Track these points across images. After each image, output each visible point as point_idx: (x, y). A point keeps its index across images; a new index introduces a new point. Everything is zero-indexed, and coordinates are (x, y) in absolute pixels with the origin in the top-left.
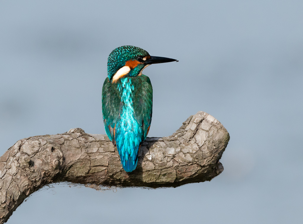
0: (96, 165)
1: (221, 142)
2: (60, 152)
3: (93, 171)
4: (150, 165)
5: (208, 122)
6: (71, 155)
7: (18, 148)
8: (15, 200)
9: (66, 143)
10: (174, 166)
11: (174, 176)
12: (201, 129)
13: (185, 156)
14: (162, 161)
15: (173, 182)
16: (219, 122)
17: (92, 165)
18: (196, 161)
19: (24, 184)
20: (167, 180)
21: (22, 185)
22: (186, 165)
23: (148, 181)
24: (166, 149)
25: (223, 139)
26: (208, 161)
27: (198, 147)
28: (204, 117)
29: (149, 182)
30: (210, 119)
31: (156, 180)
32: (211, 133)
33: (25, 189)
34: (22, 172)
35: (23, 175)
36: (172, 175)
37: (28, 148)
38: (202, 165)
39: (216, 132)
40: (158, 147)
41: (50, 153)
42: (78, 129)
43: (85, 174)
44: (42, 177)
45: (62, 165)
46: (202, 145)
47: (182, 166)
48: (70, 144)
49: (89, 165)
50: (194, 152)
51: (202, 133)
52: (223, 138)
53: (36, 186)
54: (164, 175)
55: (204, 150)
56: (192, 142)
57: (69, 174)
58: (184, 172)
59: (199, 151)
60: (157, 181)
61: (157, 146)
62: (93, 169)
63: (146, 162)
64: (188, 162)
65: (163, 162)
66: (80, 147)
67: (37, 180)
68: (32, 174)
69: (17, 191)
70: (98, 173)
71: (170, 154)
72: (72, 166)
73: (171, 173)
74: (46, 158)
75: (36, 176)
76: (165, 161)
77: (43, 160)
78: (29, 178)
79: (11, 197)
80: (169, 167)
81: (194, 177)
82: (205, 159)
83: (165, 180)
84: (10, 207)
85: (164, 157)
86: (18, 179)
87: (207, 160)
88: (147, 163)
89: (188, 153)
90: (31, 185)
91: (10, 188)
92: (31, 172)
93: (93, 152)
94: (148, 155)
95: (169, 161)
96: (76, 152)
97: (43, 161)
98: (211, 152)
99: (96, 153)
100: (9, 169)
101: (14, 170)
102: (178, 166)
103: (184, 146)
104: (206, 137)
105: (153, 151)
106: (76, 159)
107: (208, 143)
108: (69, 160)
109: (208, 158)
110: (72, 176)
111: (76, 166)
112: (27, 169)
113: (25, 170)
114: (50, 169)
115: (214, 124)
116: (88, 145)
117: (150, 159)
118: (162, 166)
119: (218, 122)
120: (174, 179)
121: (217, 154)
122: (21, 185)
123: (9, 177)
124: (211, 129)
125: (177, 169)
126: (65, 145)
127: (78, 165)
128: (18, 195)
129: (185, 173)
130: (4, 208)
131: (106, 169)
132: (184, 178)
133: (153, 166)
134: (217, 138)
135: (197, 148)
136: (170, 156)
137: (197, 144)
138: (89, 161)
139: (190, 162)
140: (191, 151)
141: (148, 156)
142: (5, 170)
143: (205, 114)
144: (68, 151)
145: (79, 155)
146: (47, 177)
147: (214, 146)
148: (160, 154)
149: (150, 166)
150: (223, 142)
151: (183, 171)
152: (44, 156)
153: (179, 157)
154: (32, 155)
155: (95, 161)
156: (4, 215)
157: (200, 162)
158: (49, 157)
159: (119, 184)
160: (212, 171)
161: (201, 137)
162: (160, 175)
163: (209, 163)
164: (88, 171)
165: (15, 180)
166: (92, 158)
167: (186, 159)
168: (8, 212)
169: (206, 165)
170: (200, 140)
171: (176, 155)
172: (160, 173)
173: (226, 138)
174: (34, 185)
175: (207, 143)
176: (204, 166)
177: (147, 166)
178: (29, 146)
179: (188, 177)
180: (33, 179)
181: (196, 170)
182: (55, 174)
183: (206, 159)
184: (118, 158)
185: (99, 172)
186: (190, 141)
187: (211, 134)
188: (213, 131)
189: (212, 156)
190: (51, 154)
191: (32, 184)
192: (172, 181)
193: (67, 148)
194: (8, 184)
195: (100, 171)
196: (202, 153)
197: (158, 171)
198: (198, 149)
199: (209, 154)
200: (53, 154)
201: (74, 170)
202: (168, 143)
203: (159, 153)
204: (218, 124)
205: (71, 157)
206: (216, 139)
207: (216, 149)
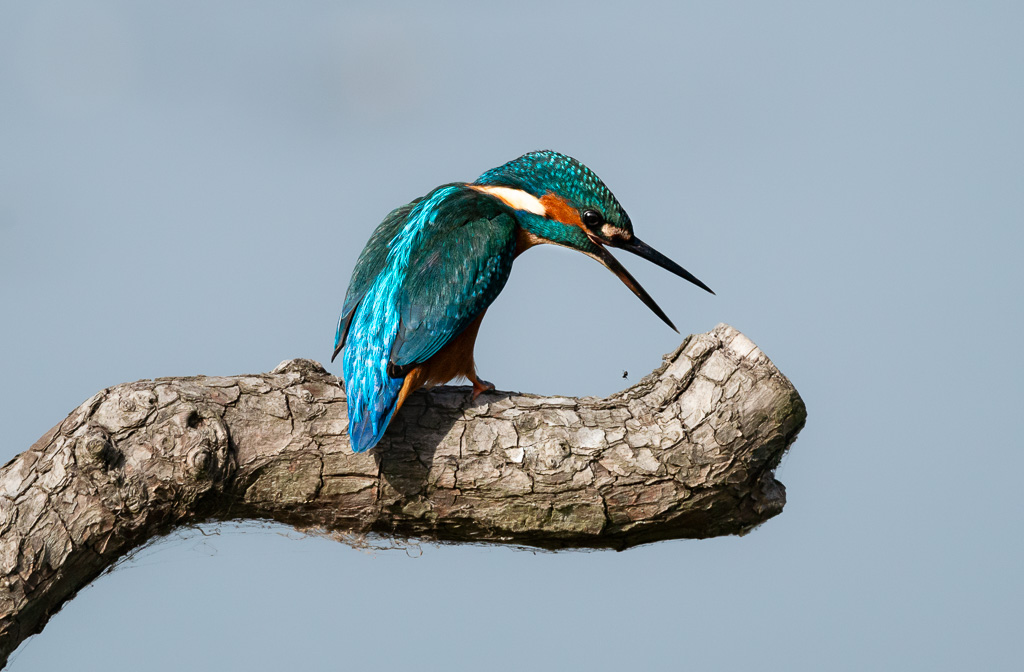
0: (340, 471)
1: (766, 418)
2: (217, 427)
3: (333, 491)
4: (516, 478)
5: (727, 355)
6: (259, 439)
7: (89, 411)
8: (54, 568)
9: (247, 402)
10: (598, 484)
11: (598, 516)
12: (701, 378)
13: (635, 456)
14: (554, 467)
15: (598, 533)
16: (766, 358)
17: (327, 471)
18: (673, 473)
19: (88, 521)
20: (578, 527)
21: (82, 522)
22: (639, 483)
23: (516, 526)
24: (577, 431)
25: (773, 409)
26: (715, 473)
27: (681, 431)
28: (723, 340)
29: (521, 530)
30: (741, 347)
31: (541, 526)
32: (731, 389)
33: (92, 534)
34: (80, 482)
35: (85, 493)
36: (592, 512)
37: (114, 411)
38: (692, 485)
39: (747, 386)
40: (551, 424)
41: (181, 430)
42: (297, 361)
43: (308, 499)
44: (150, 500)
45: (223, 467)
46: (697, 423)
47: (625, 485)
48: (259, 406)
49: (317, 471)
50: (669, 444)
51: (704, 390)
52: (772, 406)
53: (130, 526)
54: (567, 510)
55: (701, 439)
56: (668, 414)
57: (253, 494)
58: (632, 506)
59: (683, 442)
60: (545, 528)
61: (546, 421)
62: (331, 484)
63: (503, 469)
64: (644, 475)
65: (558, 471)
66: (291, 414)
67: (131, 508)
68: (113, 492)
69: (62, 541)
70: (351, 496)
71: (586, 449)
72: (263, 473)
73: (588, 505)
74: (166, 445)
75: (127, 498)
76: (567, 469)
77: (157, 450)
78: (103, 501)
79: (37, 557)
80: (580, 488)
81: (668, 519)
82: (703, 466)
83: (572, 526)
84: (36, 587)
85: (565, 457)
86: (65, 503)
87: (711, 471)
88: (509, 471)
89: (646, 446)
90: (114, 525)
91: (37, 528)
92: (109, 483)
93: (331, 432)
94: (512, 447)
95: (579, 469)
96: (276, 430)
97: (155, 452)
98: (727, 448)
99: (340, 435)
100: (45, 472)
101: (57, 476)
102: (612, 485)
103: (639, 424)
104: (715, 401)
105: (532, 437)
106: (275, 453)
107: (716, 418)
108: (250, 454)
109: (716, 465)
110: (265, 501)
111: (274, 472)
112: (97, 475)
113: (92, 478)
114: (179, 478)
115: (747, 363)
116: (318, 411)
117: (518, 459)
118: (556, 484)
119: (762, 359)
120: (601, 523)
121: (749, 455)
122: (75, 522)
123: (38, 497)
124: (733, 377)
125: (607, 494)
126: (241, 407)
127: (282, 470)
128: (65, 551)
129: (637, 506)
130: (12, 588)
131: (374, 484)
132: (635, 522)
133: (528, 484)
134: (750, 405)
135: (678, 433)
136: (587, 453)
137: (682, 421)
138: (318, 459)
139: (651, 475)
140: (657, 443)
141: (511, 450)
142: (33, 475)
143: (727, 333)
144: (247, 425)
145: (283, 438)
146: (170, 500)
147: (739, 428)
148: (553, 447)
149: (517, 482)
150: (772, 420)
151: (629, 501)
152: (159, 438)
153: (616, 457)
154: (123, 435)
155: (337, 459)
156: (13, 612)
157: (684, 474)
158: (178, 440)
159: (425, 532)
160: (738, 506)
161: (699, 401)
162: (551, 509)
163: (719, 481)
164: (314, 488)
165: (56, 508)
166: (326, 449)
167: (637, 464)
168: (25, 601)
169: (710, 485)
170: (695, 409)
171: (607, 451)
172: (552, 504)
173: (786, 408)
174: (124, 525)
175: (714, 418)
176: (700, 489)
177: (507, 482)
178: (117, 407)
179: (647, 520)
180: (117, 504)
181: (671, 499)
182: (198, 494)
183: (708, 469)
184: (411, 452)
185: (353, 493)
186: (662, 410)
187: (729, 394)
188: (738, 384)
189: (729, 459)
190: (185, 432)
191: (117, 522)
192: (596, 530)
193: (245, 416)
194: (32, 517)
195: (356, 490)
196: (691, 448)
197: (545, 497)
198: (681, 437)
199: (717, 453)
200: (190, 434)
201: (270, 486)
202: (589, 414)
203: (548, 445)
204: (760, 364)
205: (259, 444)
206: (746, 407)
207: (743, 437)
